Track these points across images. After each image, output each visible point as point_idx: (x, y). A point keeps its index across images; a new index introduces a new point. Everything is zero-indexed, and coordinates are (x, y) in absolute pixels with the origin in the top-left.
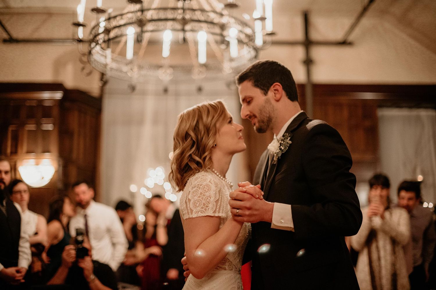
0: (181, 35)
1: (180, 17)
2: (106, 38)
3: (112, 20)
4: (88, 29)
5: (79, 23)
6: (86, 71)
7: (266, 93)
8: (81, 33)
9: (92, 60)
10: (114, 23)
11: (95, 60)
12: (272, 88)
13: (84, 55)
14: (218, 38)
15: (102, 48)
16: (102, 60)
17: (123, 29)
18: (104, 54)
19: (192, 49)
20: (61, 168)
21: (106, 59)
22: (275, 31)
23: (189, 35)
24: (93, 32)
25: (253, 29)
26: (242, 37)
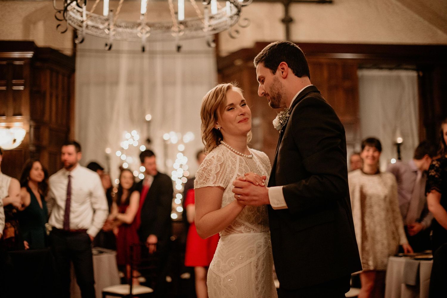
6: (61, 29)
7: (274, 73)
9: (67, 18)
11: (71, 16)
12: (280, 67)
13: (60, 12)
15: (78, 5)
16: (78, 17)
18: (80, 11)
19: (171, 6)
20: (32, 130)
21: (82, 16)
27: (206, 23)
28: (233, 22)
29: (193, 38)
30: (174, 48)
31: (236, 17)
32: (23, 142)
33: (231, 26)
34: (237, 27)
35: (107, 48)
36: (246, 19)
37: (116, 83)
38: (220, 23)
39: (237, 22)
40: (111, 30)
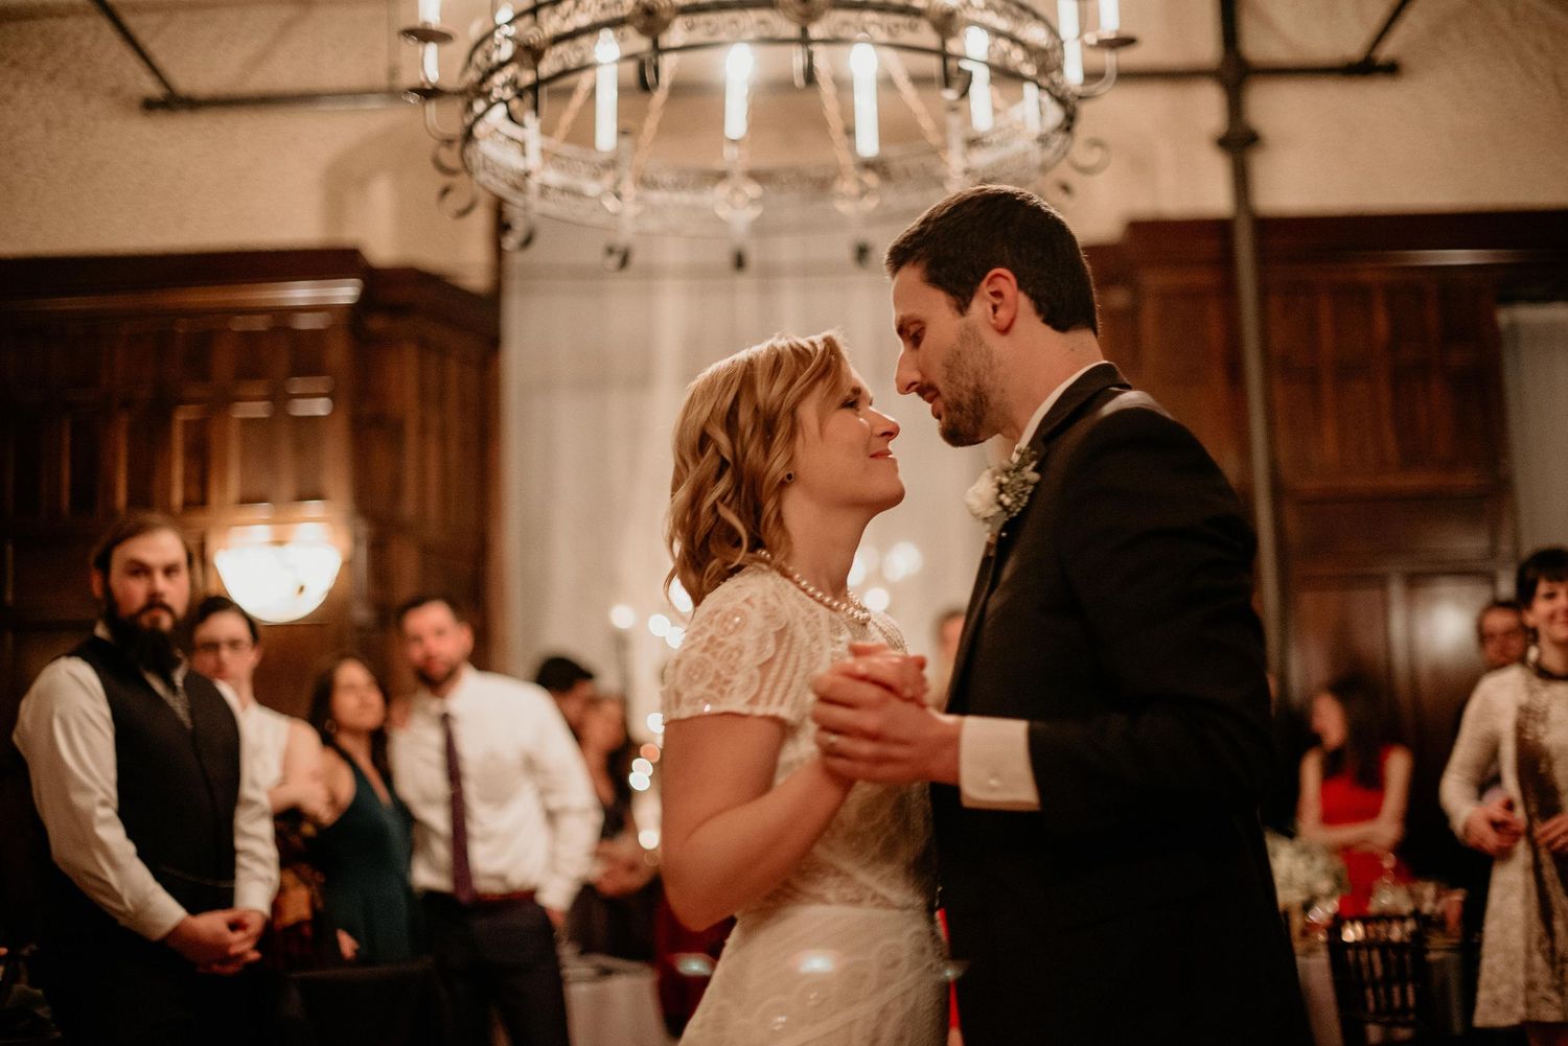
0: (796, 58)
2: (527, 78)
3: (544, 13)
4: (459, 49)
5: (428, 27)
6: (455, 202)
7: (962, 308)
8: (431, 65)
9: (476, 162)
10: (552, 23)
11: (485, 157)
12: (984, 288)
13: (449, 142)
14: (932, 64)
15: (511, 116)
16: (511, 159)
17: (584, 41)
18: (519, 138)
19: (831, 109)
20: (363, 553)
21: (524, 154)
22: (1128, 32)
23: (822, 57)
24: (479, 57)
25: (1054, 24)
26: (1017, 56)
27: (956, 161)
28: (1049, 153)
29: (911, 214)
30: (845, 253)
31: (1060, 137)
32: (331, 593)
33: (1044, 168)
34: (1064, 172)
35: (615, 260)
36: (1096, 143)
37: (642, 380)
38: (1002, 163)
39: (1065, 154)
40: (626, 199)
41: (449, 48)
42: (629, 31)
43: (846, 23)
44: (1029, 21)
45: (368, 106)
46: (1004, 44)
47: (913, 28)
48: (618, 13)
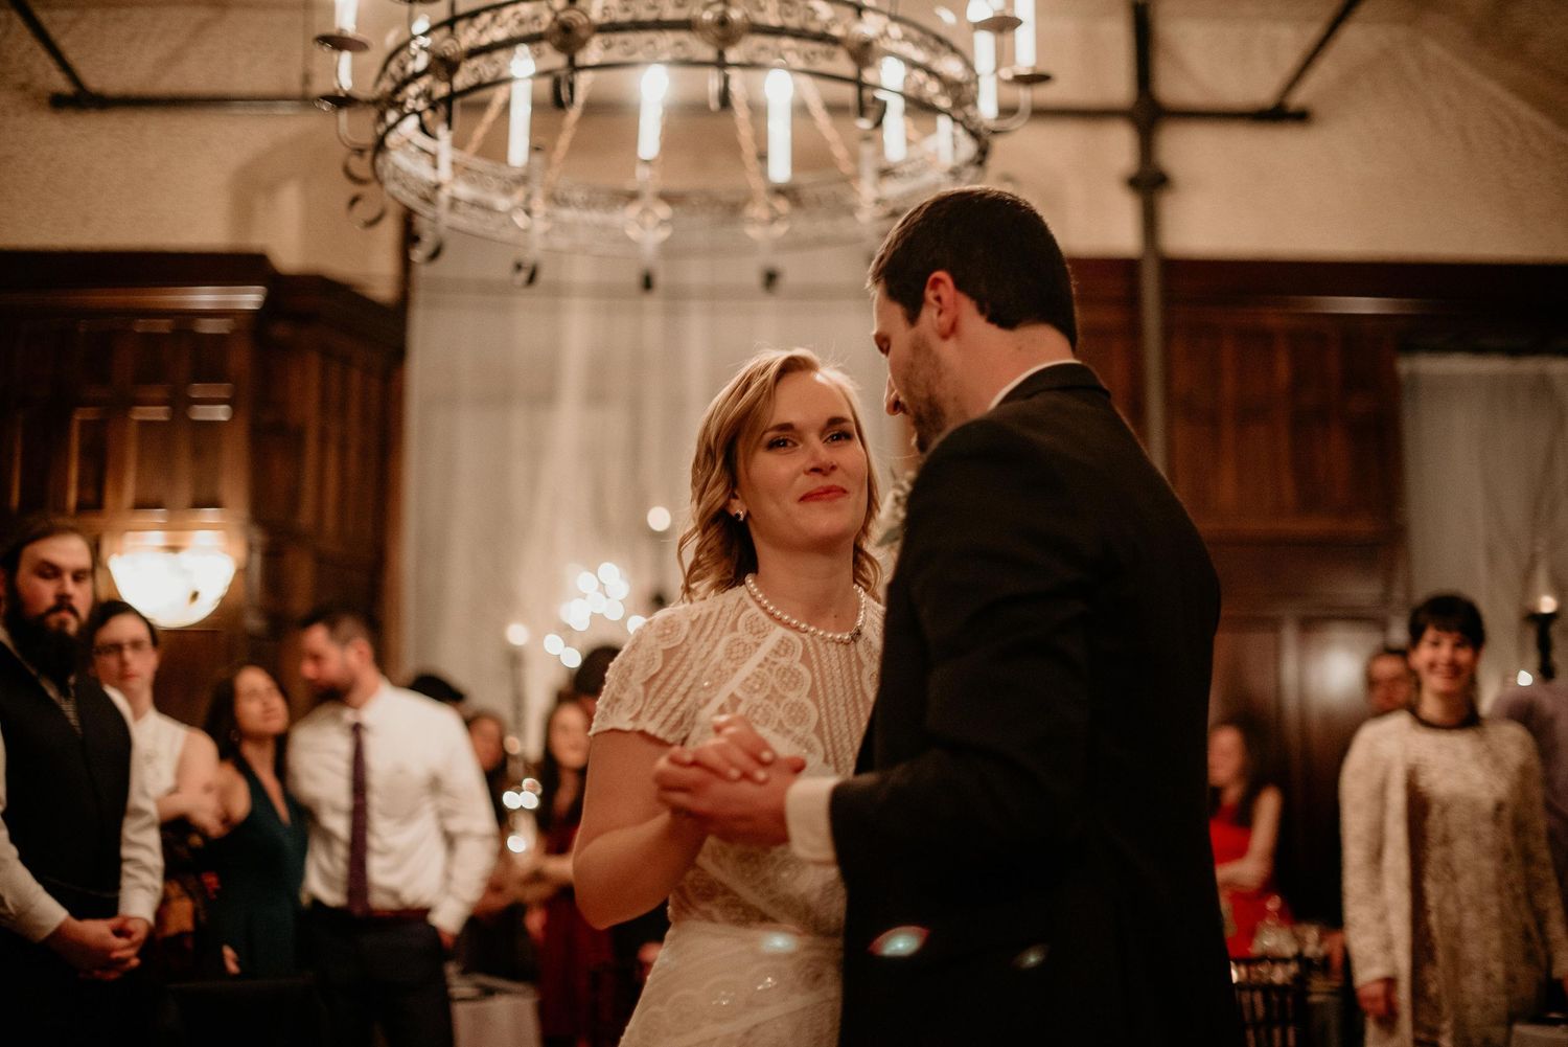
0: (712, 82)
1: (708, 16)
2: (442, 90)
3: (461, 25)
4: (373, 59)
5: (344, 34)
6: (364, 211)
7: (913, 318)
8: (345, 73)
9: (386, 174)
10: (468, 37)
11: (397, 167)
12: (929, 294)
13: (360, 152)
14: (848, 93)
15: (423, 128)
16: (422, 170)
17: (500, 55)
18: (431, 149)
19: (745, 133)
20: (257, 559)
21: (435, 167)
22: (1043, 69)
23: (738, 81)
24: (394, 67)
25: (970, 58)
26: (932, 88)
27: (867, 191)
29: (821, 242)
30: (754, 278)
31: (972, 171)
32: (223, 600)
35: (523, 276)
37: (545, 396)
38: (914, 194)
40: (536, 216)
41: (365, 57)
42: (546, 47)
43: (763, 48)
44: (946, 54)
45: (281, 112)
46: (920, 76)
47: (830, 56)
48: (535, 29)
